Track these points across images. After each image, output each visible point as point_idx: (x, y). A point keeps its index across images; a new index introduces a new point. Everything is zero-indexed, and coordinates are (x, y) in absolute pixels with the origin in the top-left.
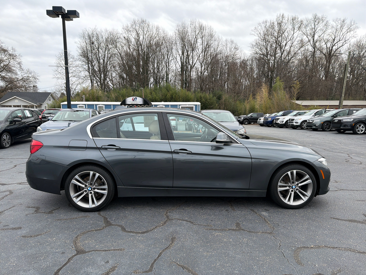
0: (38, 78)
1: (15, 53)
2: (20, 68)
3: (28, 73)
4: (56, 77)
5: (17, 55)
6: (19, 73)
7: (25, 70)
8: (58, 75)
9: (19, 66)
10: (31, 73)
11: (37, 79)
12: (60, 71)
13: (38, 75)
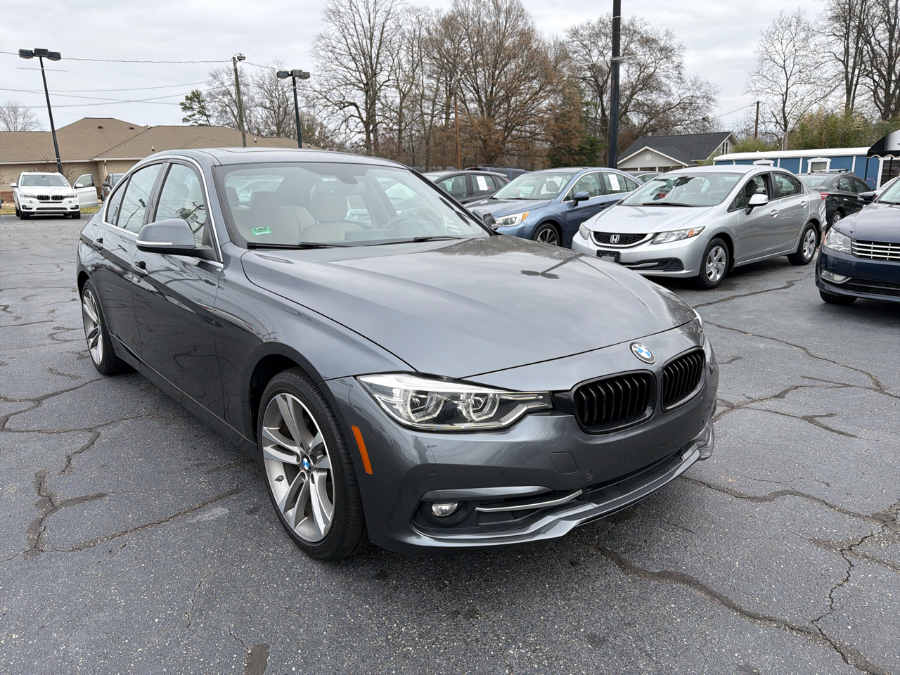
0: (713, 97)
1: (673, 42)
2: (678, 78)
3: (695, 87)
4: (754, 89)
5: (676, 46)
6: (674, 90)
7: (689, 80)
8: (758, 84)
9: (675, 73)
10: (699, 88)
11: (714, 101)
12: (765, 74)
13: (716, 89)
